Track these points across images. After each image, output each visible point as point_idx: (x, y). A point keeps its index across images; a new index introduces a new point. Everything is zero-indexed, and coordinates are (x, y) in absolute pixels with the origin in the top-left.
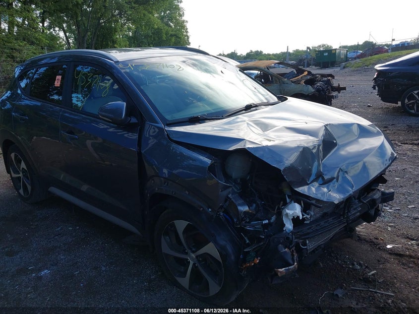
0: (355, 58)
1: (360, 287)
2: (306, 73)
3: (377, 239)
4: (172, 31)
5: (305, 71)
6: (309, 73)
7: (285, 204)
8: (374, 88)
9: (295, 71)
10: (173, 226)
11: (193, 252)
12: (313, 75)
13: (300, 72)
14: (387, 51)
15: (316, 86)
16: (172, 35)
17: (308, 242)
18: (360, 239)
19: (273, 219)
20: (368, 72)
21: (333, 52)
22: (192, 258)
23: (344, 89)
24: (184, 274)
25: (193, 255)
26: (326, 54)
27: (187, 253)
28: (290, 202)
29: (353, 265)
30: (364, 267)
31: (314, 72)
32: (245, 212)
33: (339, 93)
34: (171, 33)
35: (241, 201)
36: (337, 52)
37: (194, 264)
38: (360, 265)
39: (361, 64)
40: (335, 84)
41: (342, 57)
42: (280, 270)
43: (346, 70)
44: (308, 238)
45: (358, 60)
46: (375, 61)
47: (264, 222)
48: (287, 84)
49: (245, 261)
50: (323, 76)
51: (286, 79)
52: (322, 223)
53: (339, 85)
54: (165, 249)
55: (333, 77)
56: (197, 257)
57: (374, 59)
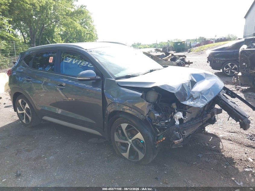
0: (195, 46)
1: (209, 153)
2: (170, 55)
3: (215, 133)
4: (87, 31)
5: (170, 54)
6: (172, 55)
7: (175, 113)
8: (208, 62)
9: (164, 54)
10: (121, 127)
11: (130, 139)
12: (174, 56)
13: (167, 54)
14: (212, 42)
15: (176, 62)
16: (87, 34)
17: (185, 132)
18: (207, 134)
19: (170, 120)
20: (203, 54)
21: (183, 43)
22: (130, 142)
23: (192, 63)
24: (126, 151)
25: (131, 141)
26: (179, 44)
27: (127, 140)
28: (177, 112)
29: (205, 144)
30: (210, 145)
31: (175, 54)
32: (157, 116)
33: (189, 65)
34: (86, 32)
35: (155, 112)
36: (185, 43)
37: (131, 145)
38: (208, 144)
39: (199, 50)
40: (187, 60)
41: (188, 45)
42: (175, 141)
43: (191, 53)
44: (185, 130)
45: (197, 48)
46: (206, 48)
47: (166, 121)
48: (161, 61)
49: (157, 140)
50: (180, 56)
51: (160, 59)
52: (191, 123)
53: (189, 61)
54: (117, 139)
55: (185, 57)
56: (132, 141)
57: (206, 47)
